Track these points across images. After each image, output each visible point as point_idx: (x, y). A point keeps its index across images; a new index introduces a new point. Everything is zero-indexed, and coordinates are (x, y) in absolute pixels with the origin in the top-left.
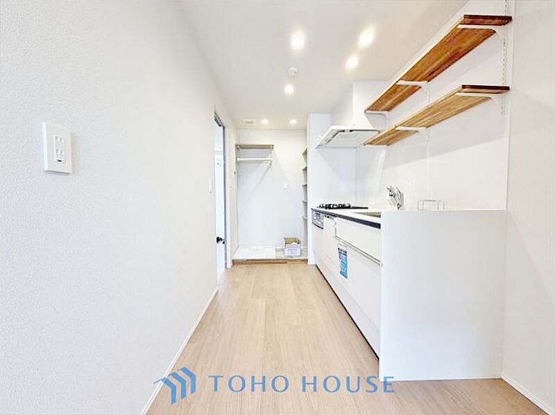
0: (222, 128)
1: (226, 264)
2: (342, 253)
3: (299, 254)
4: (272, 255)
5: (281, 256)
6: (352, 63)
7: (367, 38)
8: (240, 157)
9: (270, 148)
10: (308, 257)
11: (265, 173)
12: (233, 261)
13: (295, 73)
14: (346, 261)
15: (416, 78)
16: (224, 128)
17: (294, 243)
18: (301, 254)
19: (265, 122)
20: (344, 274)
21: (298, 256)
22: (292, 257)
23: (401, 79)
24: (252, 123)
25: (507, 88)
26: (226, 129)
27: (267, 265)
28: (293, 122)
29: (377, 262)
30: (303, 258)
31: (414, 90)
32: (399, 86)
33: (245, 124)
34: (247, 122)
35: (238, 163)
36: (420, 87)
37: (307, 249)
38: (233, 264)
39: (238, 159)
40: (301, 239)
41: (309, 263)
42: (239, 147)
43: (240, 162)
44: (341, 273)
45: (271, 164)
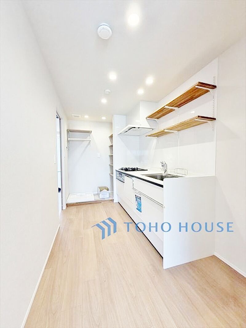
0: (59, 119)
1: (62, 207)
2: (138, 198)
3: (108, 197)
4: (92, 198)
5: (97, 198)
6: (141, 92)
7: (150, 81)
8: (69, 138)
9: (89, 132)
10: (113, 198)
11: (86, 147)
12: (67, 204)
13: (109, 93)
14: (141, 202)
15: (173, 105)
16: (60, 119)
17: (105, 190)
18: (110, 197)
19: (86, 117)
20: (140, 210)
21: (108, 198)
22: (104, 199)
23: (166, 105)
24: (78, 116)
25: (215, 119)
26: (61, 120)
27: (89, 205)
28: (104, 118)
29: (161, 205)
30: (111, 199)
31: (172, 111)
32: (165, 108)
33: (73, 117)
34: (76, 116)
35: (68, 141)
36: (174, 110)
37: (113, 193)
38: (67, 206)
39: (69, 139)
40: (109, 187)
41: (115, 201)
42: (69, 131)
43: (70, 140)
44: (137, 209)
45: (90, 142)
